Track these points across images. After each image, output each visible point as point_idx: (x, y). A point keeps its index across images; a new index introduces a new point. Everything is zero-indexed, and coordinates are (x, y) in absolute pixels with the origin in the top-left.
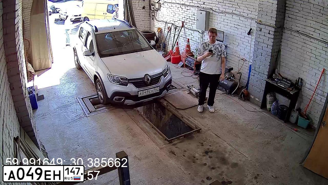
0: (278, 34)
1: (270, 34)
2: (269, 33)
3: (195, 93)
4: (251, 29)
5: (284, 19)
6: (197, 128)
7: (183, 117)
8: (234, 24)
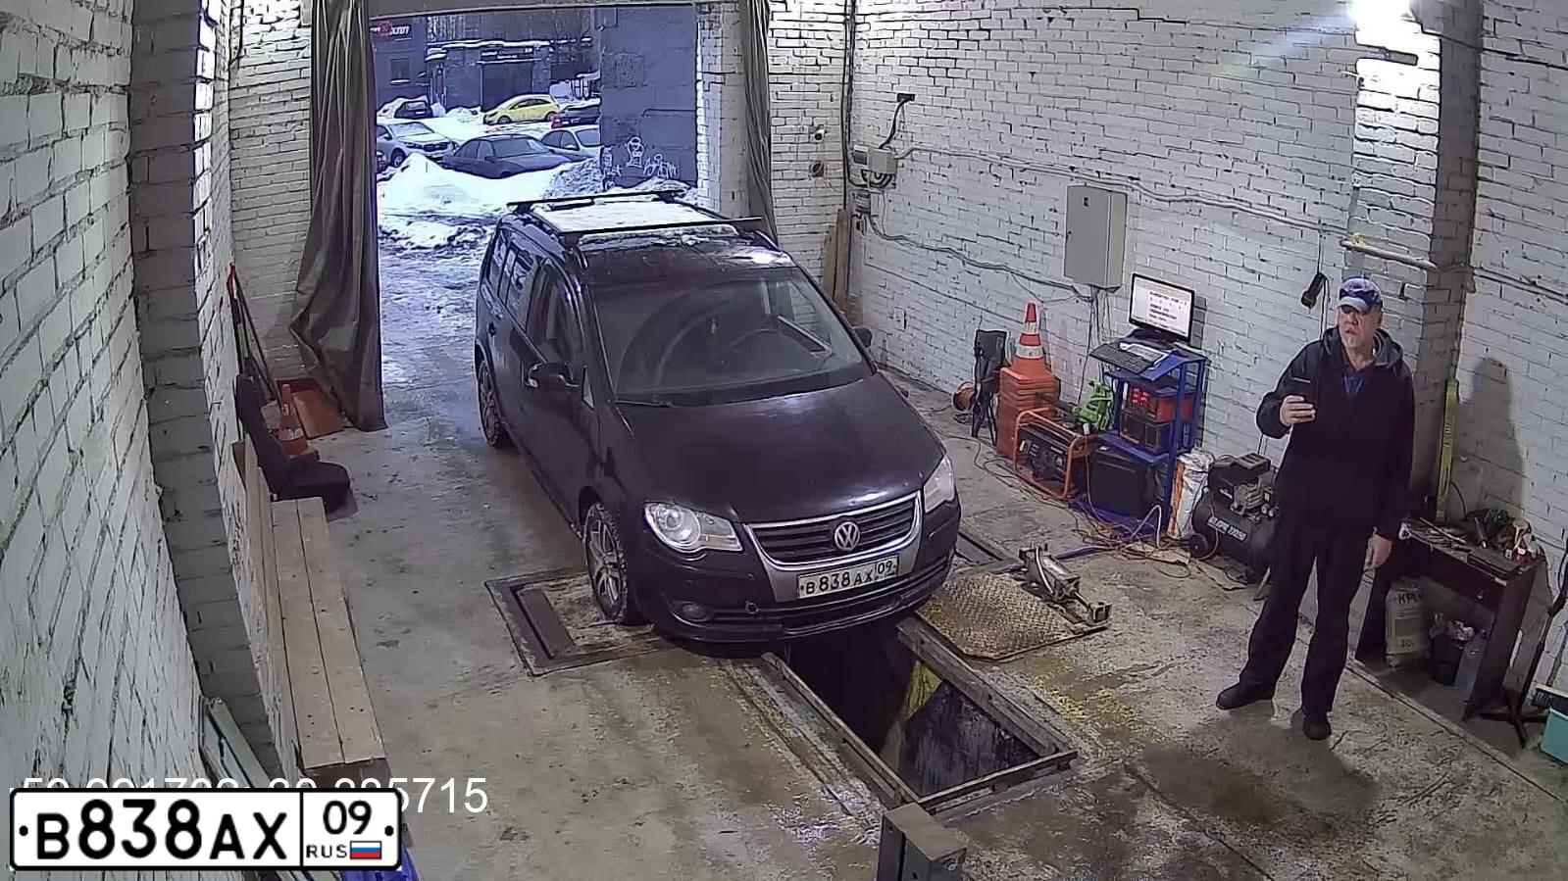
0: (1443, 296)
1: (1406, 299)
2: (1402, 296)
3: (1053, 584)
4: (1319, 279)
5: (1471, 226)
6: (1057, 750)
7: (990, 698)
8: (1243, 254)
